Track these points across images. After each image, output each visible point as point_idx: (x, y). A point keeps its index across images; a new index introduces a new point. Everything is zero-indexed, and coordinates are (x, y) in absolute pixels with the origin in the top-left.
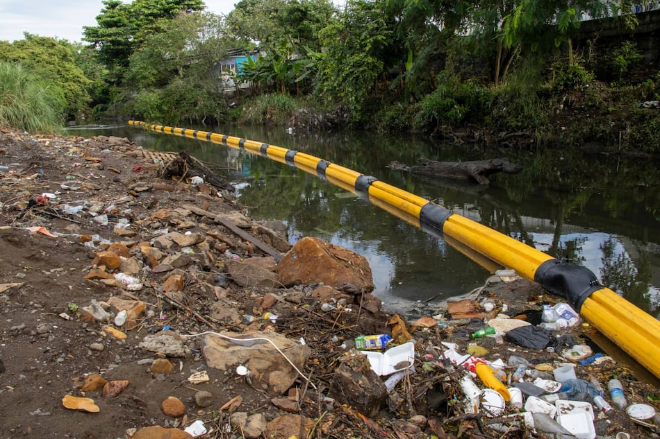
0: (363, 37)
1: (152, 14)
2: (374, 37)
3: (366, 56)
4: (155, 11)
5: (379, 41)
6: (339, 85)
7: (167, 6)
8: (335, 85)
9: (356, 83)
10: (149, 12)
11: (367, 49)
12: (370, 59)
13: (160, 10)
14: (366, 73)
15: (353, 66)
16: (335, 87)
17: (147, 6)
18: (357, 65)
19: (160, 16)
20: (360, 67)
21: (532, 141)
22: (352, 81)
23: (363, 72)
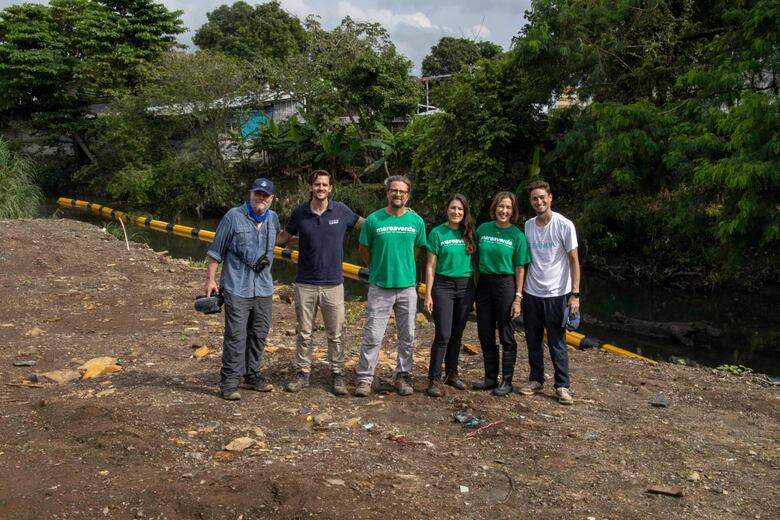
0: (480, 132)
1: (108, 39)
2: (496, 134)
3: (484, 157)
4: (114, 34)
5: (502, 138)
6: (447, 190)
7: (130, 27)
8: (442, 189)
9: (471, 191)
10: (104, 35)
11: (487, 148)
12: (490, 161)
13: (119, 32)
14: (485, 179)
15: (467, 169)
16: (441, 193)
17: (98, 24)
18: (472, 168)
19: (121, 41)
20: (476, 170)
21: (707, 284)
22: (467, 187)
23: (480, 177)
